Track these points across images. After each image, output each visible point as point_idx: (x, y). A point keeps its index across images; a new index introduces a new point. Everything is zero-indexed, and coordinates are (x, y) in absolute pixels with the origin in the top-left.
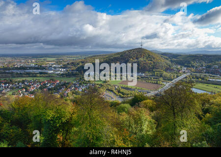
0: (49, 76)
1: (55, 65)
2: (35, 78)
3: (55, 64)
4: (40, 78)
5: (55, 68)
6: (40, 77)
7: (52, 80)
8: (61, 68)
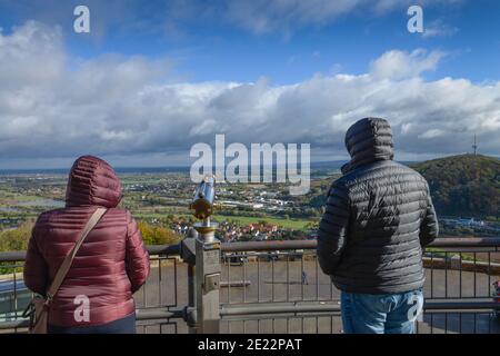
0: (257, 216)
1: (265, 193)
2: (230, 218)
3: (264, 190)
4: (240, 218)
5: (266, 197)
6: (240, 215)
7: (263, 223)
8: (279, 198)
